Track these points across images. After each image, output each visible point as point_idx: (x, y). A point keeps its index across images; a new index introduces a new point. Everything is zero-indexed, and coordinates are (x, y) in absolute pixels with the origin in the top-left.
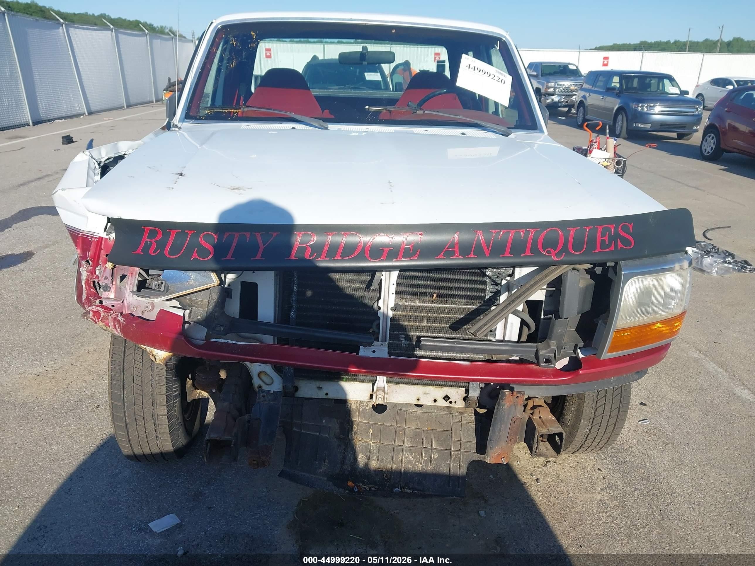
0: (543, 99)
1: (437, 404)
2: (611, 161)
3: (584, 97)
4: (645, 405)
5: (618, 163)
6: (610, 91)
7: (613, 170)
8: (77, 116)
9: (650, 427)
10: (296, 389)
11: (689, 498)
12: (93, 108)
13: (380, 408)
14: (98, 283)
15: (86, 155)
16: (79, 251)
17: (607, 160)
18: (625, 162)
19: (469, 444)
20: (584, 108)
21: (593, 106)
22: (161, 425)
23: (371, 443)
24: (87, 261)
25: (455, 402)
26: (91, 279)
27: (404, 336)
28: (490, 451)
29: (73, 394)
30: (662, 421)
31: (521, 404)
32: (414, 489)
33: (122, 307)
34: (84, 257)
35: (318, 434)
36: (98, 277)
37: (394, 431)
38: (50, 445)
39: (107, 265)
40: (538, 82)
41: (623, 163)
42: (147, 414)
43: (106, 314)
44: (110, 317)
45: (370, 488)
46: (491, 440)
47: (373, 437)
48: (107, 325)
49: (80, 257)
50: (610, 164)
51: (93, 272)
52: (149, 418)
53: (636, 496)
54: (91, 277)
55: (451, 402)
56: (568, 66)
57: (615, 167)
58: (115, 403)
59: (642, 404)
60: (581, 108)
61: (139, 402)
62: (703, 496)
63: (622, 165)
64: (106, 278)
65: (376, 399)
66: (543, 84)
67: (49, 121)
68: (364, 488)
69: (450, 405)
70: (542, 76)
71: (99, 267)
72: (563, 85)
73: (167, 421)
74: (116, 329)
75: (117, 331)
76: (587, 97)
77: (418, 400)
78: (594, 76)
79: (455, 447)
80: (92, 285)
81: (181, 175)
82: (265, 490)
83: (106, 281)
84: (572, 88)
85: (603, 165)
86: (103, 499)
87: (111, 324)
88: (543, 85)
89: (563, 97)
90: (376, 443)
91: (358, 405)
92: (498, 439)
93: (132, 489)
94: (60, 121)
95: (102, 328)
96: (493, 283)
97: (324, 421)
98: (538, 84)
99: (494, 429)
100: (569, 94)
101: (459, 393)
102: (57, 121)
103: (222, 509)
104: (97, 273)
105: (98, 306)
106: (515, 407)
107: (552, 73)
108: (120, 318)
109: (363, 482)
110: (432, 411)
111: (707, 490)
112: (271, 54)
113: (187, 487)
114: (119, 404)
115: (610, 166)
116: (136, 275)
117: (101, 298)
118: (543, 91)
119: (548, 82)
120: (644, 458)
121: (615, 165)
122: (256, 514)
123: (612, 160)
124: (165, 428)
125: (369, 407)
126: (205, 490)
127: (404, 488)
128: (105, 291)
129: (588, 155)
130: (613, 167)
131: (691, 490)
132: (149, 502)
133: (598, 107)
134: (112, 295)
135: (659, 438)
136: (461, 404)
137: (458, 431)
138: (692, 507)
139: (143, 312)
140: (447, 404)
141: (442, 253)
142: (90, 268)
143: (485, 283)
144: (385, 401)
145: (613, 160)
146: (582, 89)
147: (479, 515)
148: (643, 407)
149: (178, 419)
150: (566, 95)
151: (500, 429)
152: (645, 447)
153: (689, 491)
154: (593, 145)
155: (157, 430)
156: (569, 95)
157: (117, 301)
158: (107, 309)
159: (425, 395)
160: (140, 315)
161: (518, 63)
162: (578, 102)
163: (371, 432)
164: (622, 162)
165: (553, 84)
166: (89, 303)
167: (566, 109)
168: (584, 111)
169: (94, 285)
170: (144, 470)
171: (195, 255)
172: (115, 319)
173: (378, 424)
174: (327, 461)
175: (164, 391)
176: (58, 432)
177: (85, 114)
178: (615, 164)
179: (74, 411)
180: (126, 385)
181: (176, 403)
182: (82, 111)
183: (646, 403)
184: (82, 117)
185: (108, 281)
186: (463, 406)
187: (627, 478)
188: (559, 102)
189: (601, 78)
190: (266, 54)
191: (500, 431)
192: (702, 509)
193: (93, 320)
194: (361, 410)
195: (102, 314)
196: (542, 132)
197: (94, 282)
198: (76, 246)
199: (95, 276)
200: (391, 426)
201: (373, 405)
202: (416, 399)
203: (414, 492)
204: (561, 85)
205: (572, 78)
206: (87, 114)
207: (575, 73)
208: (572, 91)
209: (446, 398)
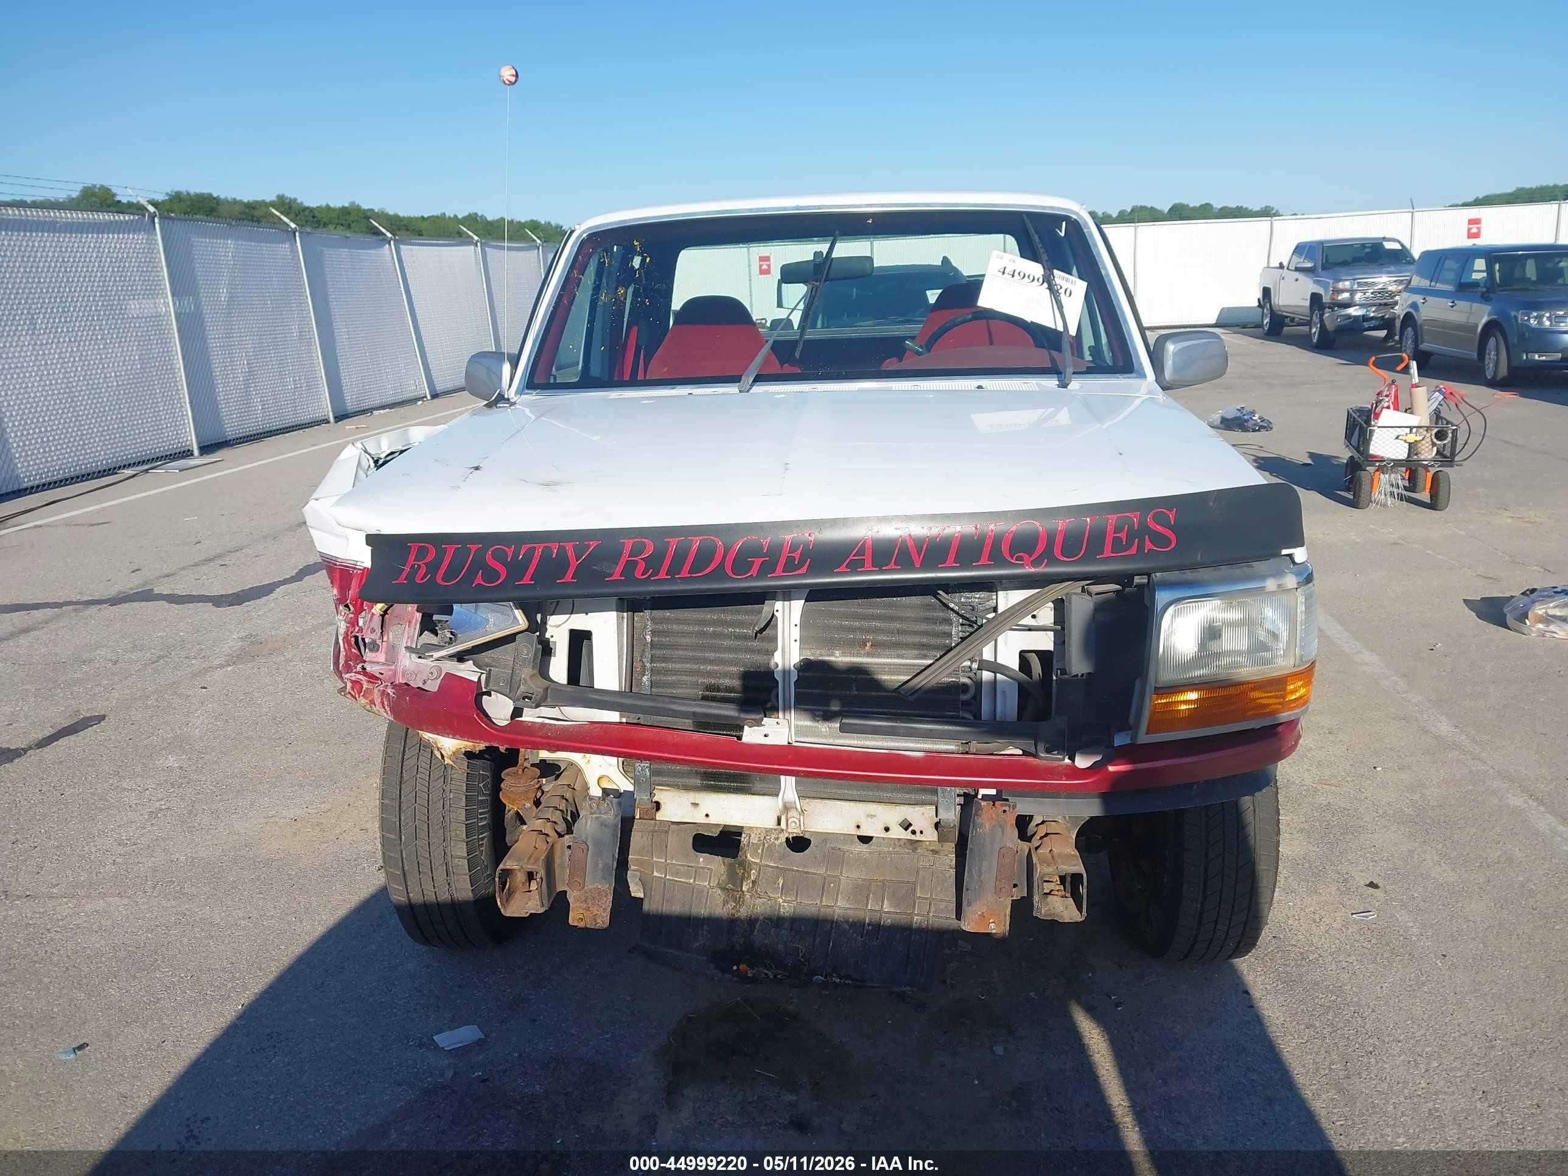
0: (1326, 315)
1: (890, 835)
2: (1425, 433)
3: (1414, 305)
4: (1376, 887)
5: (1440, 436)
6: (1465, 289)
7: (1432, 450)
8: (413, 401)
9: (1374, 926)
10: (658, 806)
11: (1414, 1046)
12: (440, 387)
13: (798, 844)
14: (363, 640)
15: (357, 448)
16: (335, 592)
17: (1414, 430)
18: (1454, 432)
19: (944, 904)
20: (1415, 329)
21: (1433, 322)
22: (457, 875)
23: (781, 901)
24: (347, 606)
25: (921, 832)
26: (352, 633)
27: (821, 713)
28: (967, 908)
29: (345, 849)
30: (1403, 917)
31: (1012, 825)
32: (848, 977)
33: (395, 673)
34: (341, 600)
35: (692, 881)
36: (361, 630)
37: (820, 882)
38: (301, 922)
39: (373, 611)
40: (1317, 282)
41: (1450, 435)
42: (436, 855)
43: (370, 686)
44: (376, 690)
45: (775, 976)
46: (967, 890)
47: (784, 890)
48: (372, 702)
49: (337, 599)
50: (1421, 438)
51: (353, 623)
52: (438, 862)
53: (1305, 1038)
54: (351, 629)
55: (914, 832)
56: (1381, 245)
57: (1434, 444)
58: (388, 835)
59: (1372, 885)
60: (1409, 329)
61: (423, 834)
62: (1444, 1043)
63: (1449, 439)
64: (373, 631)
65: (787, 824)
66: (1326, 286)
67: (363, 412)
68: (766, 974)
69: (913, 837)
70: (1323, 268)
71: (363, 614)
72: (1374, 284)
73: (467, 867)
74: (384, 708)
75: (386, 711)
76: (1420, 305)
77: (858, 827)
78: (1436, 261)
79: (920, 909)
80: (353, 643)
81: (477, 468)
82: (628, 998)
83: (373, 636)
84: (1393, 288)
85: (1405, 441)
86: (371, 1000)
87: (378, 701)
88: (1326, 288)
89: (1374, 309)
90: (789, 902)
91: (762, 838)
92: (979, 887)
93: (416, 988)
94: (382, 412)
95: (364, 707)
96: (965, 622)
97: (701, 860)
98: (1316, 286)
99: (970, 870)
100: (1385, 301)
101: (926, 814)
102: (376, 413)
103: (553, 1023)
104: (361, 623)
105: (358, 673)
106: (1003, 830)
107: (1350, 260)
108: (390, 691)
109: (765, 966)
110: (886, 850)
111: (1458, 1033)
112: (769, 266)
113: (503, 989)
114: (393, 836)
115: (1423, 442)
116: (416, 624)
117: (365, 662)
118: (1326, 299)
119: (1338, 281)
120: (1344, 977)
121: (1435, 440)
122: (607, 1033)
123: (1427, 431)
124: (464, 880)
125: (779, 841)
126: (531, 994)
127: (831, 976)
128: (371, 650)
129: (1373, 423)
130: (1429, 445)
131: (1423, 1031)
132: (438, 1007)
133: (1445, 325)
134: (381, 657)
135: (1388, 944)
136: (931, 835)
137: (926, 883)
138: (1415, 1060)
139: (425, 682)
140: (907, 835)
141: (845, 564)
142: (351, 616)
143: (948, 622)
144: (802, 829)
145: (1428, 429)
146: (1408, 288)
147: (993, 1052)
148: (1372, 890)
149: (486, 867)
150: (1380, 304)
151: (980, 870)
152: (1352, 958)
153: (1419, 1034)
154: (1381, 401)
155: (452, 884)
156: (1386, 304)
157: (388, 665)
158: (372, 678)
159: (869, 819)
160: (421, 686)
161: (1101, 257)
162: (1402, 317)
163: (781, 881)
164: (1450, 431)
165: (1347, 283)
166: (348, 669)
167: (1382, 333)
168: (1416, 334)
169: (357, 642)
170: (439, 962)
171: (479, 580)
172: (384, 693)
173: (793, 870)
174: (706, 927)
175: (463, 817)
176: (314, 904)
177: (426, 397)
178: (1433, 437)
179: (342, 874)
180: (404, 807)
181: (483, 839)
182: (421, 393)
183: (1380, 884)
184: (420, 403)
185: (376, 636)
186: (936, 839)
187: (1297, 1008)
188: (1365, 318)
189: (1449, 264)
190: (761, 266)
191: (980, 873)
192: (1435, 1064)
193: (352, 695)
194: (766, 845)
195: (365, 686)
196: (1143, 376)
197: (356, 638)
198: (332, 583)
199: (357, 629)
200: (815, 874)
201: (787, 839)
202: (854, 826)
203: (846, 982)
204: (1366, 284)
205: (1392, 268)
206: (429, 397)
207: (1399, 257)
208: (1392, 295)
209: (906, 825)
